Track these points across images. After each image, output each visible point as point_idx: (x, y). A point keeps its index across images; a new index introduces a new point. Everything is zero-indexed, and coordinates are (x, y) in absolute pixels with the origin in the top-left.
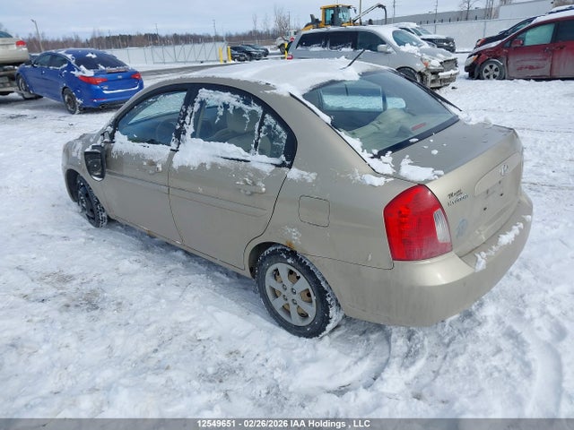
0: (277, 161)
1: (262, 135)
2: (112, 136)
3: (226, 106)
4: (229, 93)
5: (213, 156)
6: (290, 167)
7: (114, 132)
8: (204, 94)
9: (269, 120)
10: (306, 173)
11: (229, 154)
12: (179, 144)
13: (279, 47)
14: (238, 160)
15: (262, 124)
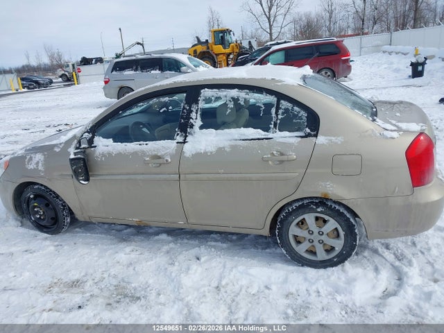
0: (302, 134)
1: (280, 117)
2: (91, 142)
3: (235, 100)
4: (237, 90)
5: (231, 140)
6: (316, 136)
7: (93, 137)
8: (206, 93)
9: (285, 104)
10: (333, 138)
11: (247, 136)
12: (186, 136)
13: (61, 77)
14: (259, 139)
15: (278, 108)
